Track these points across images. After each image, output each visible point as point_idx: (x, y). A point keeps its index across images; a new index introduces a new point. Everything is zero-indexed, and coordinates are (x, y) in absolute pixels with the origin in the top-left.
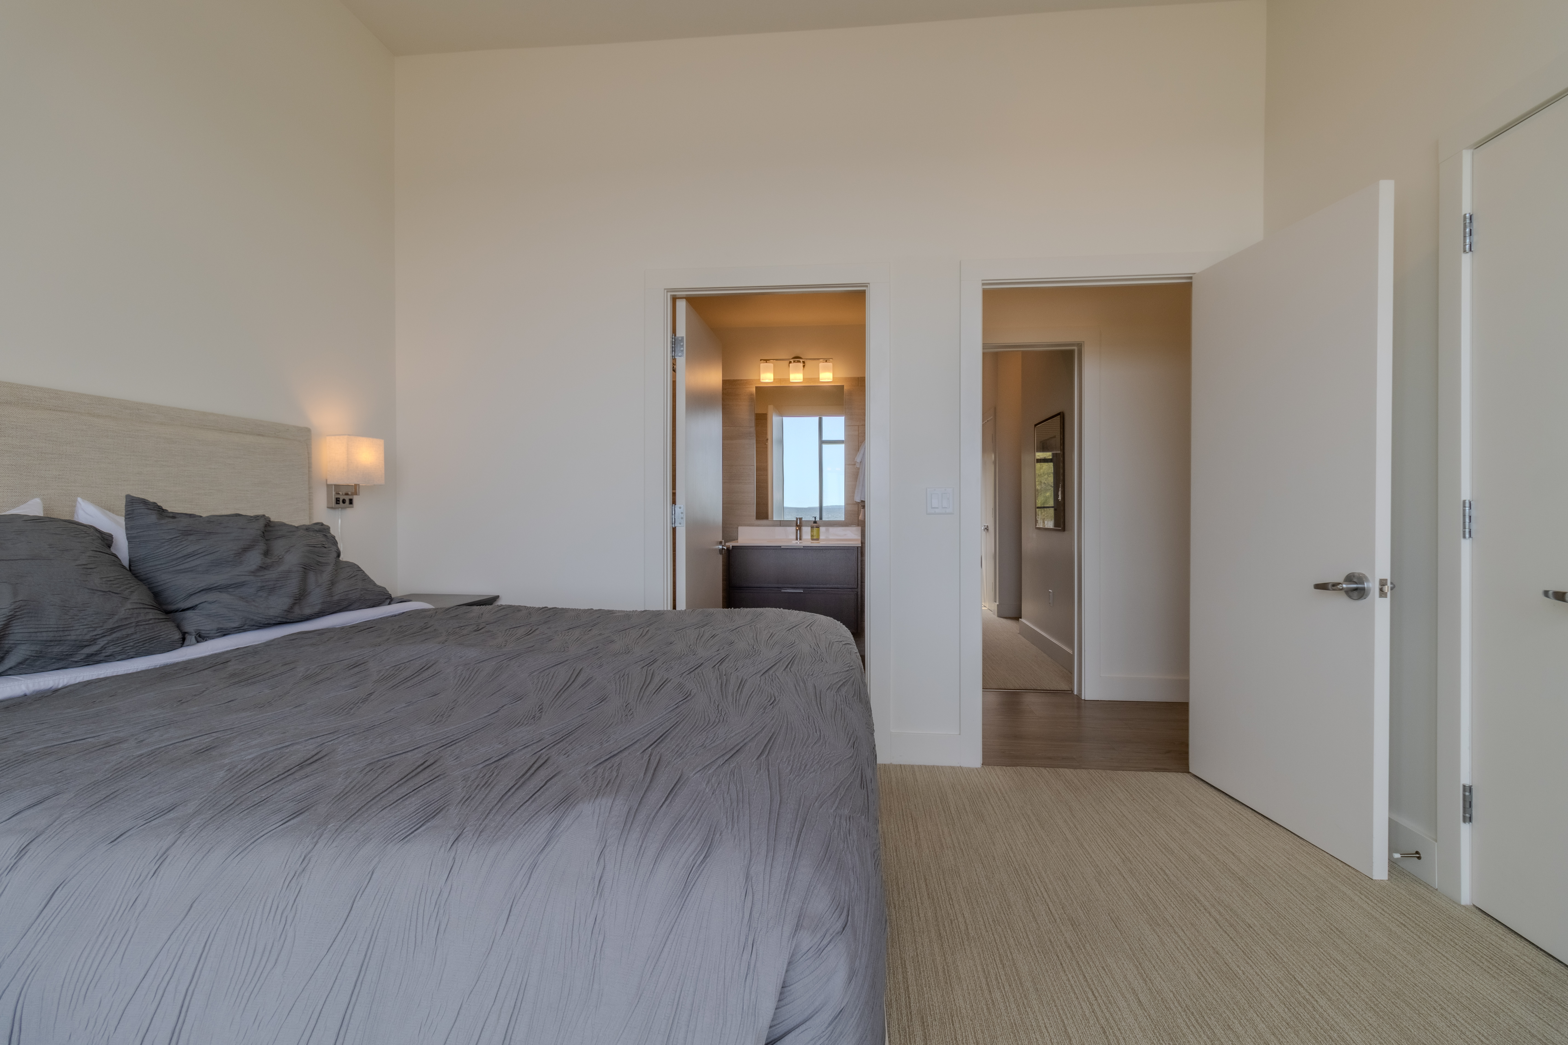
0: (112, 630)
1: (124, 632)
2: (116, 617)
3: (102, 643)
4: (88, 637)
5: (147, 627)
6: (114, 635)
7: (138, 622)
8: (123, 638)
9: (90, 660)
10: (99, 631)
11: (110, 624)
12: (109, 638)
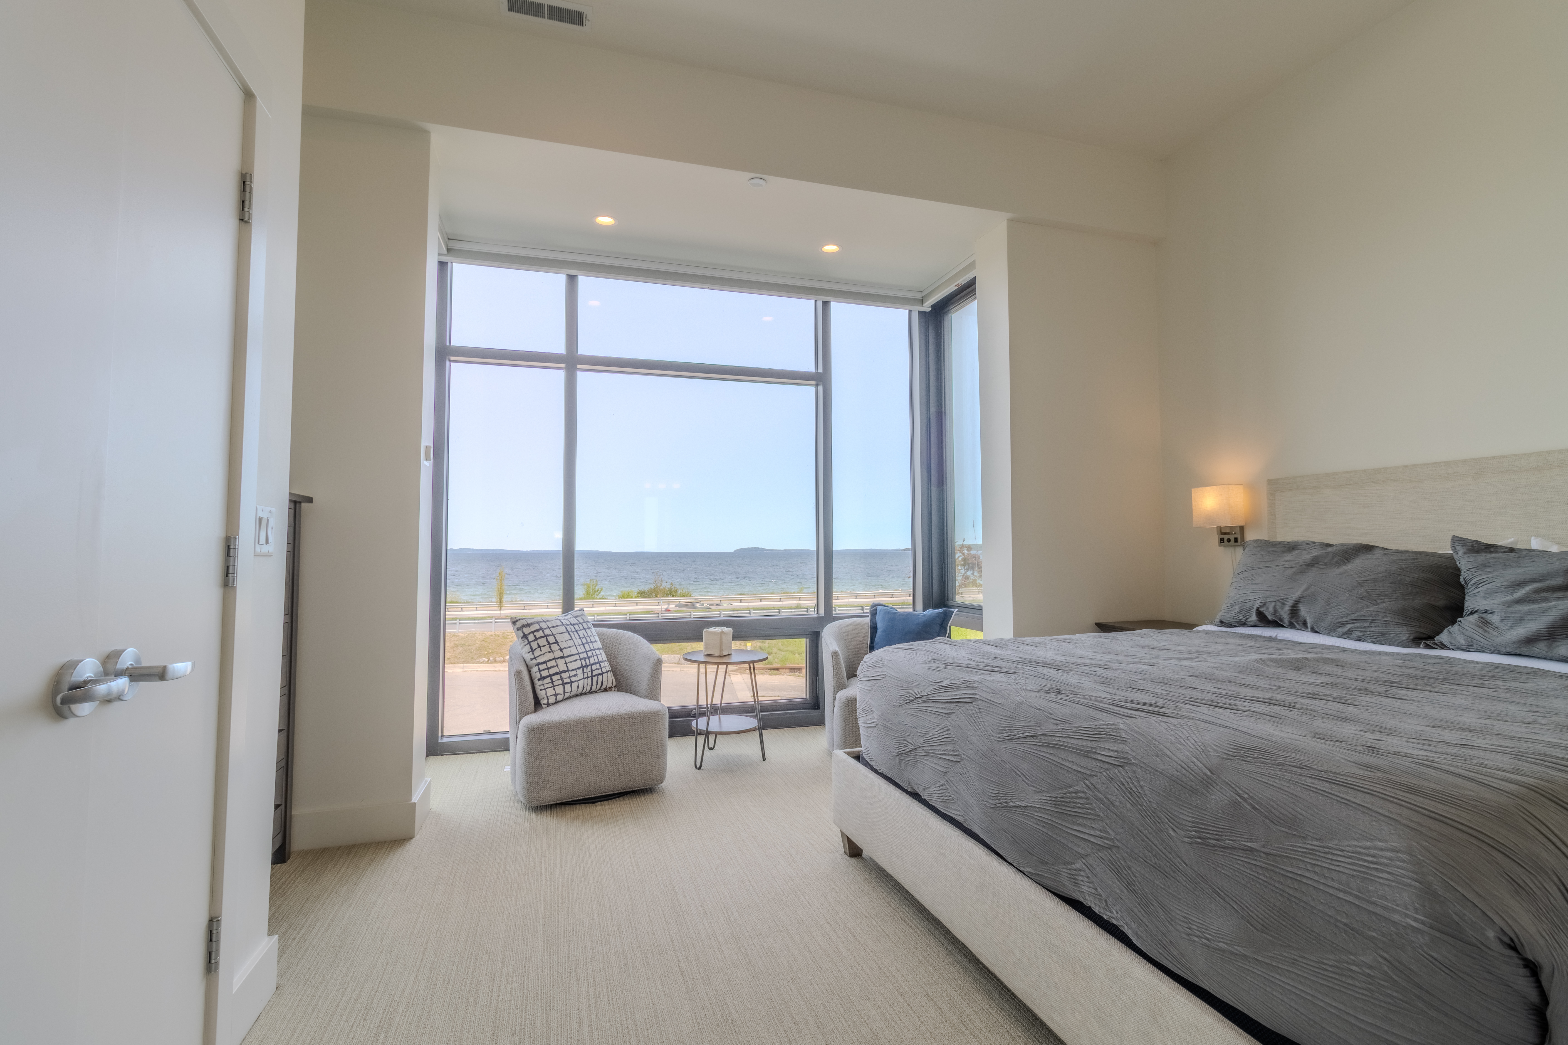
0: (1355, 621)
1: (1362, 624)
2: (1358, 614)
3: (1349, 627)
4: (1337, 621)
5: (1380, 625)
6: (1356, 624)
7: (1373, 620)
8: (1361, 627)
9: (1346, 635)
10: (1344, 619)
11: (1353, 617)
12: (1352, 625)
